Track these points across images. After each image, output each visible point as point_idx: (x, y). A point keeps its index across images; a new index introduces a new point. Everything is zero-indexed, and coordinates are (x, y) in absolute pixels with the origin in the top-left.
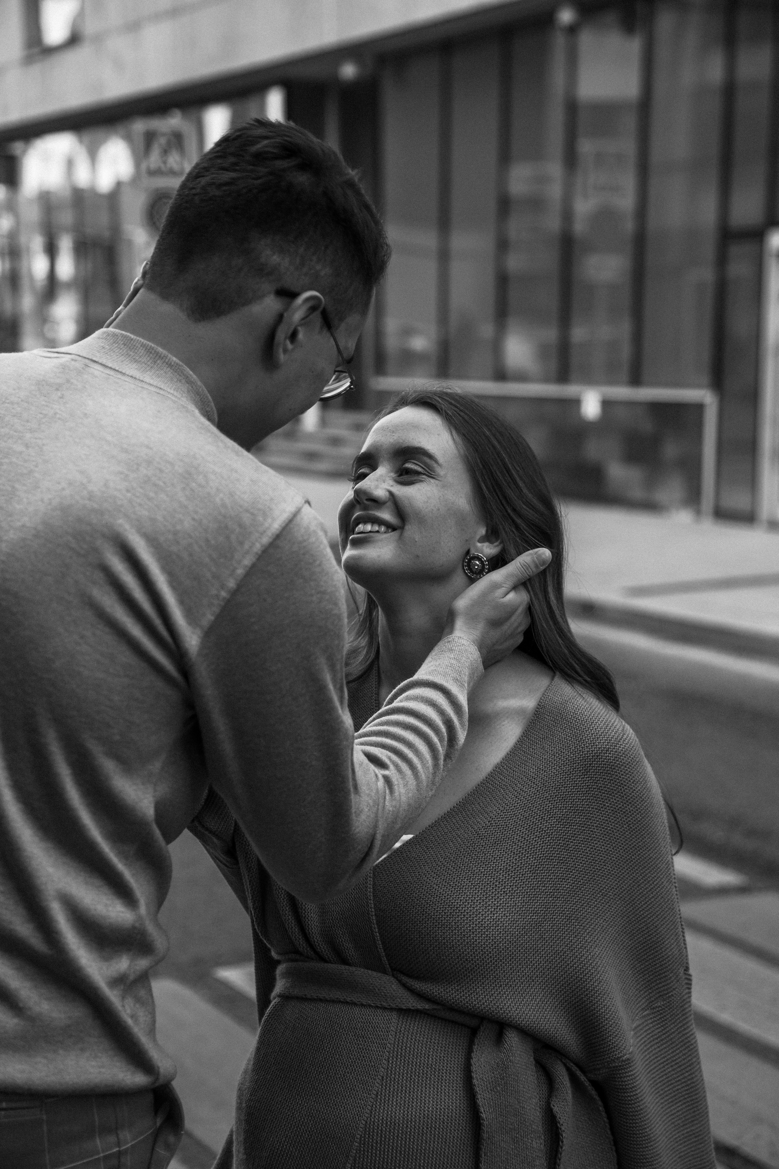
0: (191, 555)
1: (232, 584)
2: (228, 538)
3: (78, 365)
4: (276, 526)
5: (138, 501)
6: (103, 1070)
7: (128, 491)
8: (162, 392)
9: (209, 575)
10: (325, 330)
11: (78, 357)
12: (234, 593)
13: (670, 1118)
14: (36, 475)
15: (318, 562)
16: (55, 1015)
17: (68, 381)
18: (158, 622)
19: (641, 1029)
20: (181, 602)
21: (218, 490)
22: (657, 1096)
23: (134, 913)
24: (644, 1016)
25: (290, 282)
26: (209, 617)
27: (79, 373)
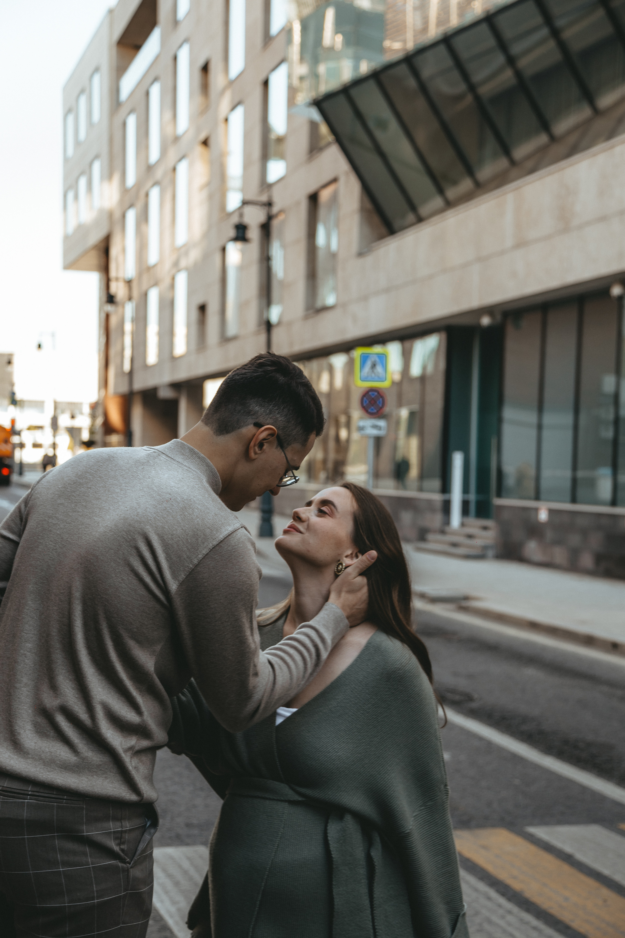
0: (178, 546)
1: (196, 561)
2: (197, 539)
3: (155, 454)
4: (221, 537)
5: (159, 518)
6: (115, 789)
7: (155, 513)
8: (189, 470)
9: (185, 556)
10: (279, 448)
11: (157, 451)
12: (197, 566)
13: (434, 864)
14: (120, 503)
15: (242, 557)
16: (94, 759)
17: (148, 461)
18: (158, 576)
19: (418, 817)
20: (170, 568)
21: (197, 516)
22: (427, 852)
23: (140, 718)
24: (421, 810)
25: (261, 420)
26: (182, 576)
27: (155, 458)
